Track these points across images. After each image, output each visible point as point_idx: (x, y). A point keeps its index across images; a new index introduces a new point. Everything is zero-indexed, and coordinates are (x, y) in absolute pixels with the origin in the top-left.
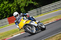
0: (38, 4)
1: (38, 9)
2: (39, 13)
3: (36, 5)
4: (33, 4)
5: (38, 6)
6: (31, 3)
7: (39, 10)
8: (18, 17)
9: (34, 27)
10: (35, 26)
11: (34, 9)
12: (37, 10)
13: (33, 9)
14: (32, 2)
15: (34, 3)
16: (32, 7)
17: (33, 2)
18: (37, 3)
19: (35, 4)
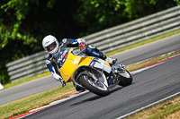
0: (35, 41)
1: (37, 54)
2: (40, 68)
3: (31, 43)
4: (22, 41)
5: (36, 48)
6: (17, 37)
7: (38, 59)
8: (55, 50)
9: (104, 76)
10: (105, 73)
11: (25, 56)
12: (32, 59)
13: (21, 57)
14: (19, 35)
15: (25, 37)
16: (20, 51)
17: (22, 34)
18: (35, 37)
19: (29, 41)
